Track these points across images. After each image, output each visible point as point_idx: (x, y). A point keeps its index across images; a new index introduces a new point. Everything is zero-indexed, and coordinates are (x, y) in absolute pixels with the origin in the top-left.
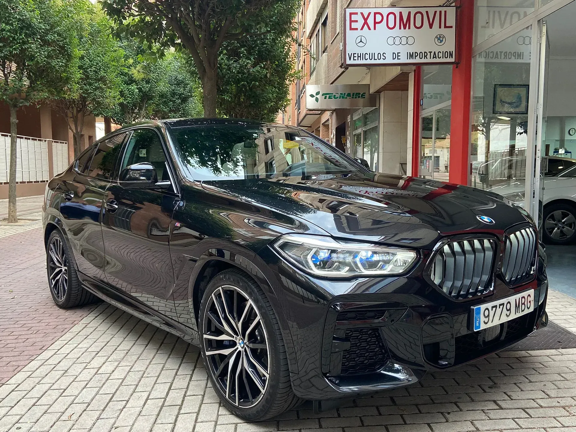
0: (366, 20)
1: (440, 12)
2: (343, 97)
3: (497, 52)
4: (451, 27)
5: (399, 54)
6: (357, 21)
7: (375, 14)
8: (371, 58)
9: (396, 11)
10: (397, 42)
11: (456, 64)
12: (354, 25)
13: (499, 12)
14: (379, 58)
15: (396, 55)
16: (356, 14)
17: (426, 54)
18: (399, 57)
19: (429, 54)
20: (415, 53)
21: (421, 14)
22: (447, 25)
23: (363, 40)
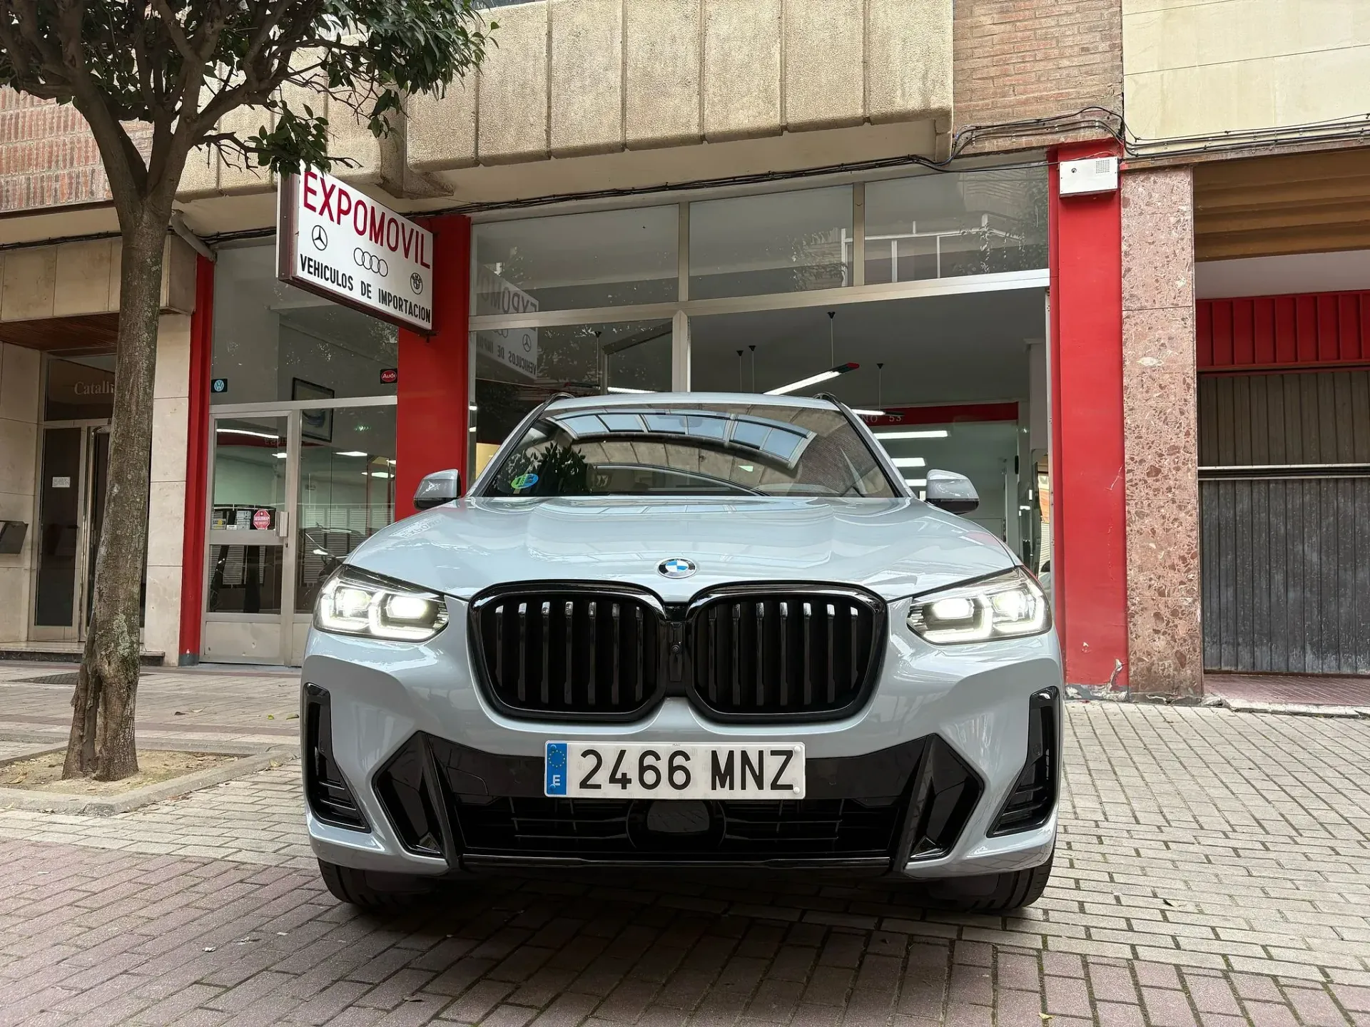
0: (328, 196)
1: (417, 232)
4: (428, 266)
5: (369, 289)
6: (314, 193)
8: (332, 279)
9: (368, 201)
10: (367, 264)
11: (430, 334)
12: (311, 199)
14: (344, 284)
15: (366, 289)
16: (315, 176)
17: (401, 303)
18: (370, 295)
19: (404, 303)
20: (389, 294)
21: (397, 225)
22: (424, 261)
23: (323, 237)
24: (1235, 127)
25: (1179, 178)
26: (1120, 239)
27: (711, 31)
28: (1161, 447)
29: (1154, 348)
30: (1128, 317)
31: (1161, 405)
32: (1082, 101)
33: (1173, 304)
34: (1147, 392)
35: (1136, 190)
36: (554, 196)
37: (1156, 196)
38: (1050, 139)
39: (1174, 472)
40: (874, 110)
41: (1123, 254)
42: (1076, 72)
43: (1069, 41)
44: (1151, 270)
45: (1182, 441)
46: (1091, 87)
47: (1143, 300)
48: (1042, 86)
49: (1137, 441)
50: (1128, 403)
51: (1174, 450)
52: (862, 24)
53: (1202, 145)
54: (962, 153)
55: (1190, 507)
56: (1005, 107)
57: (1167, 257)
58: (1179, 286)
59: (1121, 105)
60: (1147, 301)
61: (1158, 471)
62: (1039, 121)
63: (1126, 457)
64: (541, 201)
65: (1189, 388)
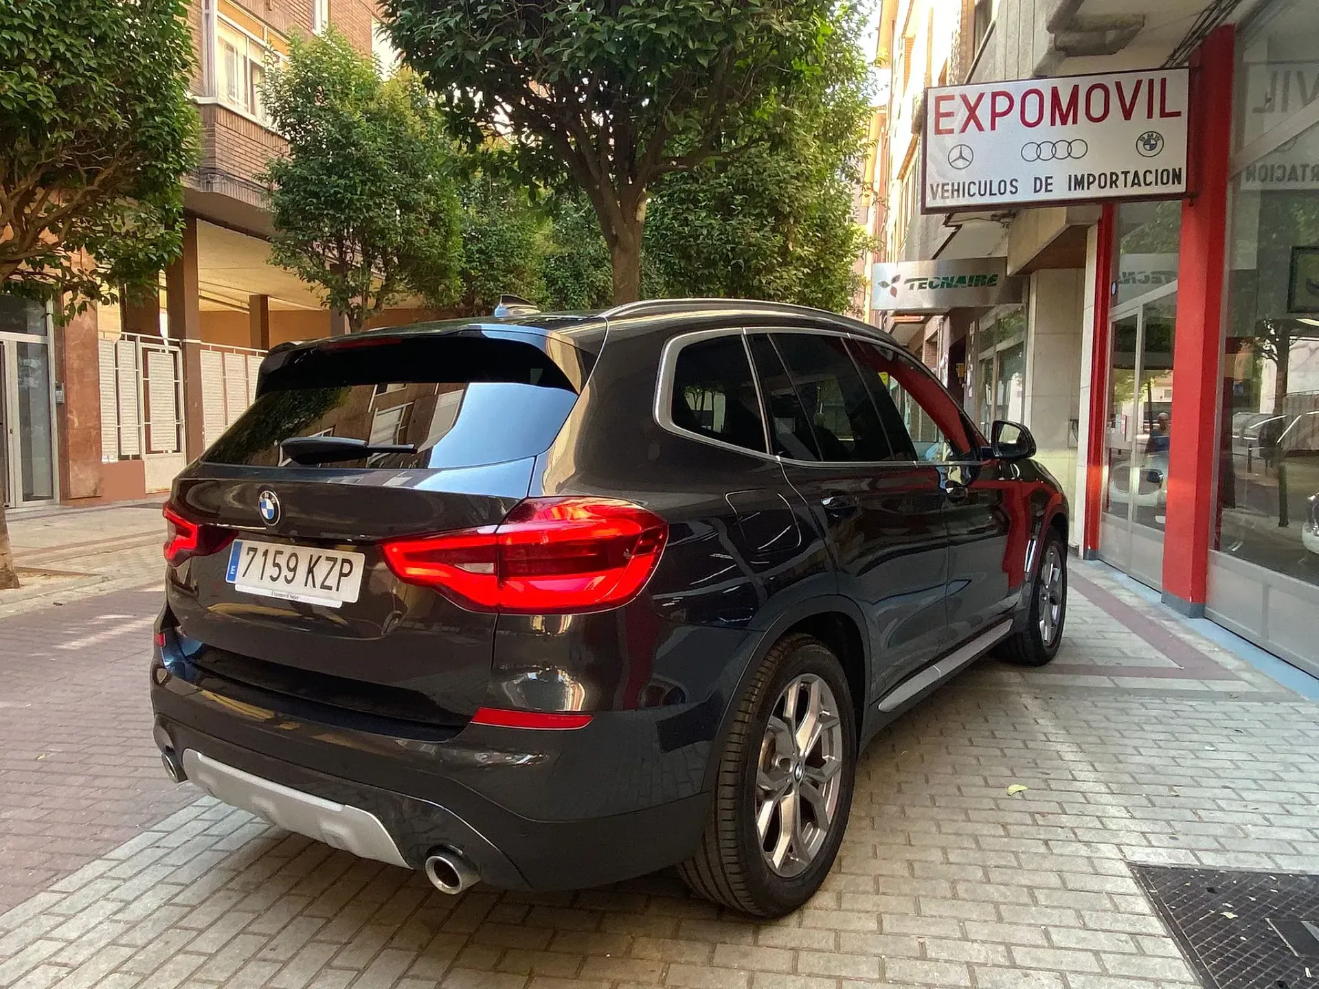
0: (972, 110)
1: (1151, 82)
2: (949, 286)
3: (1294, 168)
4: (1178, 114)
5: (1049, 181)
6: (951, 114)
7: (994, 95)
8: (982, 193)
9: (1045, 86)
10: (1045, 155)
11: (1189, 198)
13: (1300, 74)
14: (1002, 191)
15: (1043, 183)
16: (952, 98)
17: (1114, 177)
18: (1049, 188)
19: (1122, 177)
20: (1089, 175)
21: (1105, 89)
22: (1167, 111)
23: (966, 153)
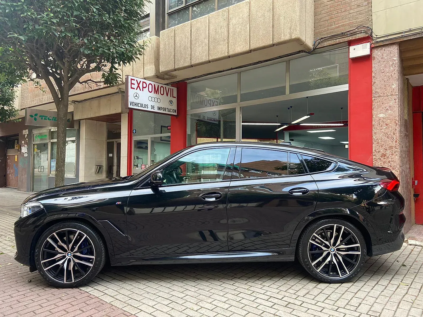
0: (139, 84)
1: (171, 89)
4: (175, 97)
5: (154, 107)
6: (134, 84)
8: (141, 106)
9: (153, 83)
10: (153, 100)
11: (177, 116)
12: (133, 86)
14: (145, 107)
15: (153, 107)
16: (134, 80)
17: (165, 109)
19: (167, 109)
20: (161, 107)
21: (163, 87)
22: (174, 96)
23: (137, 95)
24: (413, 27)
25: (393, 48)
26: (372, 72)
27: (231, 23)
28: (386, 146)
29: (384, 111)
30: (374, 100)
31: (386, 131)
32: (358, 24)
33: (391, 94)
34: (381, 126)
35: (377, 53)
36: (204, 74)
37: (385, 55)
38: (346, 39)
39: (391, 156)
40: (276, 41)
41: (373, 77)
42: (355, 14)
43: (353, 4)
44: (383, 82)
45: (394, 144)
46: (361, 19)
47: (380, 93)
48: (344, 21)
49: (377, 144)
50: (374, 130)
51: (391, 147)
52: (272, 14)
53: (401, 35)
54: (317, 48)
55: (397, 168)
56: (331, 30)
57: (389, 77)
58: (393, 88)
59: (371, 24)
60: (381, 94)
61: (385, 155)
62: (342, 33)
63: (373, 150)
64: (201, 76)
65: (397, 125)
